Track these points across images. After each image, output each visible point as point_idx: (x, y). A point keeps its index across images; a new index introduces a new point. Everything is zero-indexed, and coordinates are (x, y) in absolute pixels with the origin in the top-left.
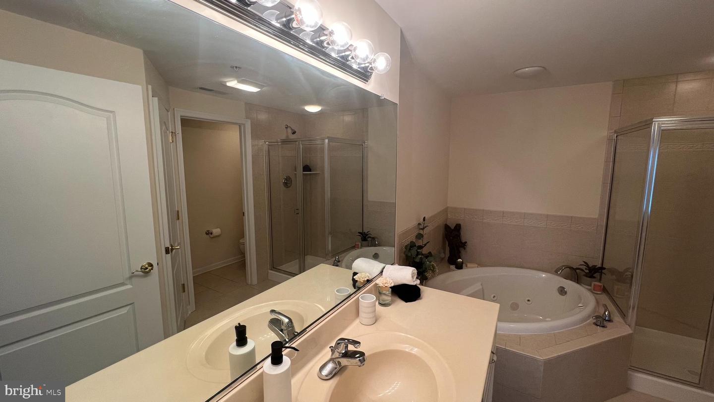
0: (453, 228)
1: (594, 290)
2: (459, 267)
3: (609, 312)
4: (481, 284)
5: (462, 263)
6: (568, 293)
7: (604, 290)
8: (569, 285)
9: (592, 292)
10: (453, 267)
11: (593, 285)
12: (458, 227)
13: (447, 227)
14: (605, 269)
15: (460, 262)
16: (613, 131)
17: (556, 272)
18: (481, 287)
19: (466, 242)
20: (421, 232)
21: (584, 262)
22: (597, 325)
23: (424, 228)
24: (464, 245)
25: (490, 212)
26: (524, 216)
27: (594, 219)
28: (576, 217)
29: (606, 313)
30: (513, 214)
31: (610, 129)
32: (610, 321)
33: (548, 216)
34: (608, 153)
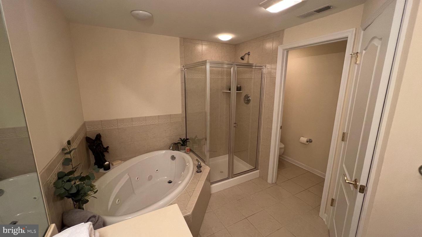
0: (94, 138)
1: (187, 152)
2: (107, 168)
3: (200, 163)
4: (128, 175)
5: (109, 165)
6: (176, 158)
7: (191, 150)
8: (176, 153)
9: (187, 153)
10: (102, 170)
11: (186, 149)
12: (99, 137)
13: (88, 139)
14: (188, 139)
15: (107, 164)
16: (182, 66)
17: (169, 149)
18: (128, 177)
19: (108, 147)
20: (68, 156)
21: (180, 138)
22: (198, 172)
23: (70, 152)
24: (106, 149)
25: (123, 120)
26: (145, 119)
27: (180, 114)
28: (172, 115)
29: (199, 163)
30: (139, 119)
31: (181, 65)
32: (201, 167)
33: (159, 116)
34: (182, 78)
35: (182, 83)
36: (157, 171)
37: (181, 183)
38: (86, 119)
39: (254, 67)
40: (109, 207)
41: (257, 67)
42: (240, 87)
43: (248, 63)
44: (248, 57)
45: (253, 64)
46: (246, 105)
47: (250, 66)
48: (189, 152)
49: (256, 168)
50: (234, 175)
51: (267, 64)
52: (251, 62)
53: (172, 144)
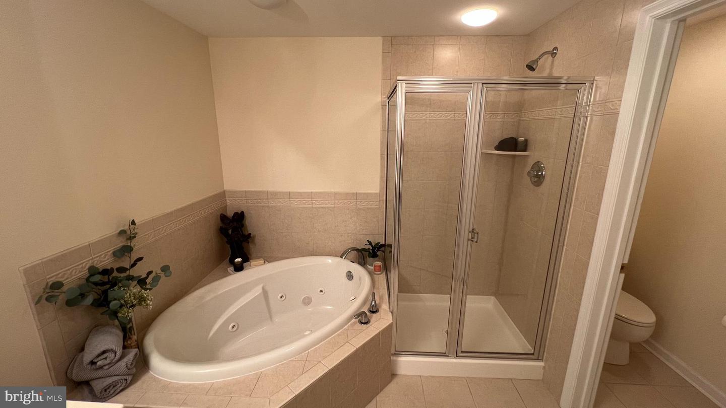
1: (375, 271)
2: (239, 268)
4: (262, 287)
6: (354, 277)
8: (356, 269)
10: (229, 270)
11: (374, 265)
15: (238, 262)
16: (385, 96)
17: (342, 256)
18: (262, 291)
19: (250, 234)
21: (368, 241)
22: (361, 323)
24: (247, 238)
25: (275, 194)
26: (311, 195)
27: (376, 194)
28: (360, 194)
29: (373, 303)
30: (300, 195)
31: (383, 94)
32: (376, 312)
33: (335, 194)
34: (383, 122)
35: (383, 131)
36: (282, 297)
37: (309, 334)
38: (227, 187)
39: (562, 87)
40: (211, 334)
41: (570, 87)
42: (526, 141)
43: (550, 77)
44: (553, 62)
45: (561, 78)
46: (532, 186)
47: (553, 83)
48: (379, 273)
49: (534, 355)
50: (462, 352)
51: (597, 75)
52: (556, 74)
53: (350, 248)
